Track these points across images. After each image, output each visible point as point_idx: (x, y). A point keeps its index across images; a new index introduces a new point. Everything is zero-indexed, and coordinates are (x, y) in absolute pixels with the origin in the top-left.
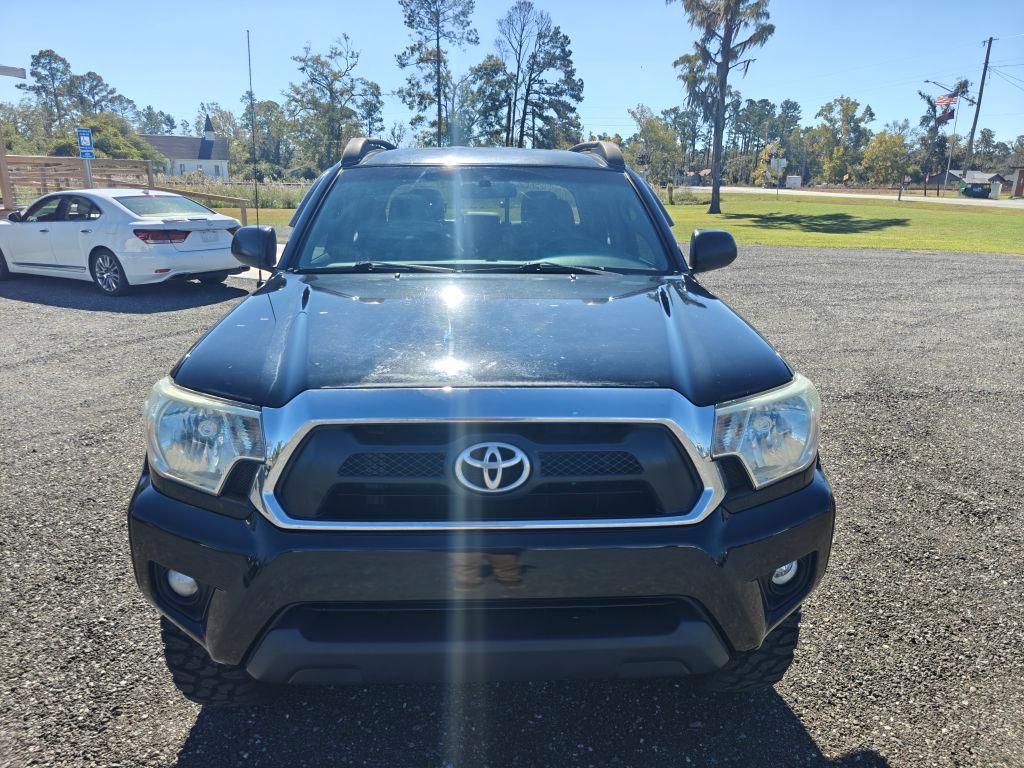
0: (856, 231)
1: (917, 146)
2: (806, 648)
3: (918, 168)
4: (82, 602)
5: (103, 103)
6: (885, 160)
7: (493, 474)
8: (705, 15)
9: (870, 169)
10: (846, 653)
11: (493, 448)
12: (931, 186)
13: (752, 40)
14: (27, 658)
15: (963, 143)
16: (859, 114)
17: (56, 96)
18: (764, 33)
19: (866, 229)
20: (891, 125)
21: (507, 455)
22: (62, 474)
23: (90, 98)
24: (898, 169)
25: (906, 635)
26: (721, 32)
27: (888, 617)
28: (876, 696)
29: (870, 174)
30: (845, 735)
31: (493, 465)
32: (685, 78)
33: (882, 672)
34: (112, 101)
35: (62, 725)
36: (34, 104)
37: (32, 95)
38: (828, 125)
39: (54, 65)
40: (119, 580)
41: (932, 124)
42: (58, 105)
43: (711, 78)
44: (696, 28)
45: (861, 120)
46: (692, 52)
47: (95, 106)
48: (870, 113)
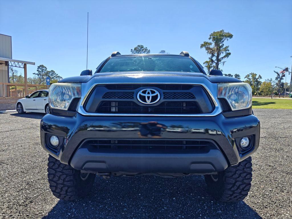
0: (260, 105)
1: (275, 86)
2: (256, 193)
3: (276, 91)
4: (27, 177)
5: (54, 78)
6: (266, 89)
7: (149, 98)
8: (211, 51)
9: (262, 91)
10: (269, 195)
11: (149, 90)
12: (281, 96)
13: (224, 57)
14: (8, 189)
15: (289, 85)
16: (257, 77)
17: (43, 76)
18: (228, 55)
19: (262, 105)
20: (267, 80)
21: (153, 92)
22: (28, 151)
23: (51, 76)
24: (270, 91)
25: (290, 191)
26: (216, 55)
27: (283, 186)
28: (282, 206)
29: (262, 93)
30: (272, 216)
31: (149, 95)
32: (207, 67)
33: (283, 200)
34: (57, 77)
35: (14, 205)
36: (37, 78)
37: (37, 76)
38: (248, 80)
39: (43, 69)
40: (39, 172)
41: (279, 79)
42: (43, 78)
43: (214, 66)
44: (209, 54)
45: (258, 78)
46: (208, 60)
47: (52, 78)
48: (260, 77)
